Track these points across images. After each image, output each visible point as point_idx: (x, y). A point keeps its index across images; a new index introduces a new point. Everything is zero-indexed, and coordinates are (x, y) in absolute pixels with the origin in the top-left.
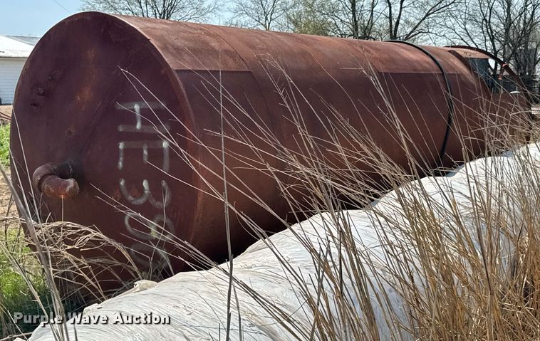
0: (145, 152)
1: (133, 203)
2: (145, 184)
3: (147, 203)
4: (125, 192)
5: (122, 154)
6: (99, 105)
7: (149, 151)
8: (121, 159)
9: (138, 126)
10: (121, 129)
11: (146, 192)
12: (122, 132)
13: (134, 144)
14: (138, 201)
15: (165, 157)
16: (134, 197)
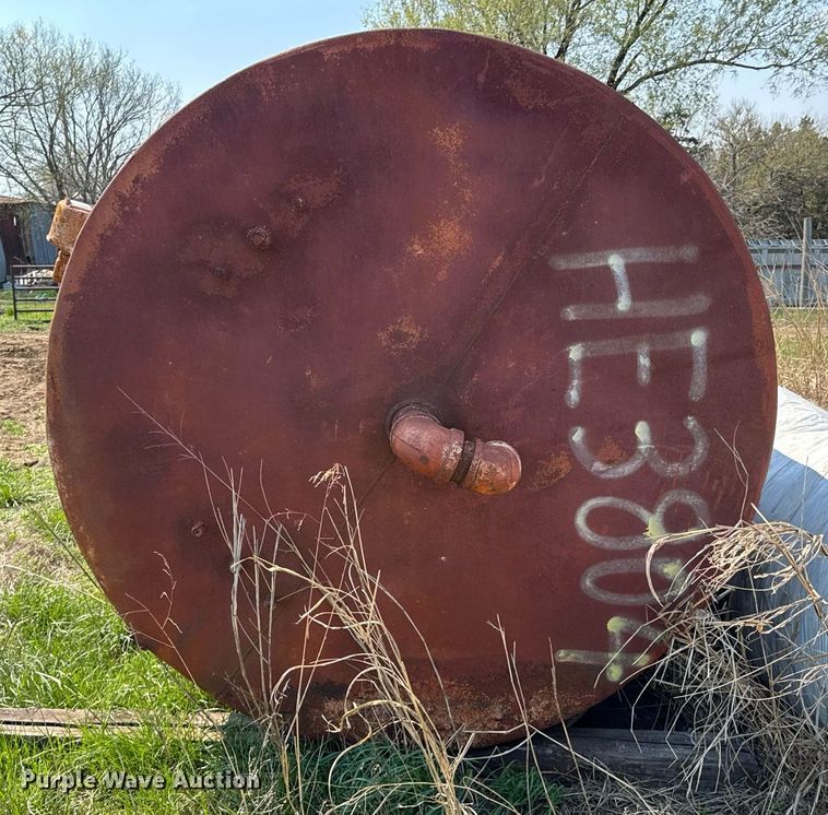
0: (644, 361)
1: (603, 476)
2: (642, 430)
3: (645, 470)
4: (583, 454)
5: (576, 372)
6: (496, 263)
7: (653, 356)
8: (575, 382)
9: (623, 303)
10: (571, 314)
11: (642, 447)
12: (573, 321)
13: (609, 347)
14: (620, 470)
15: (696, 366)
16: (609, 462)
